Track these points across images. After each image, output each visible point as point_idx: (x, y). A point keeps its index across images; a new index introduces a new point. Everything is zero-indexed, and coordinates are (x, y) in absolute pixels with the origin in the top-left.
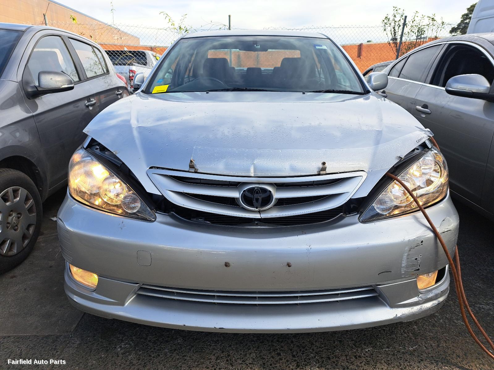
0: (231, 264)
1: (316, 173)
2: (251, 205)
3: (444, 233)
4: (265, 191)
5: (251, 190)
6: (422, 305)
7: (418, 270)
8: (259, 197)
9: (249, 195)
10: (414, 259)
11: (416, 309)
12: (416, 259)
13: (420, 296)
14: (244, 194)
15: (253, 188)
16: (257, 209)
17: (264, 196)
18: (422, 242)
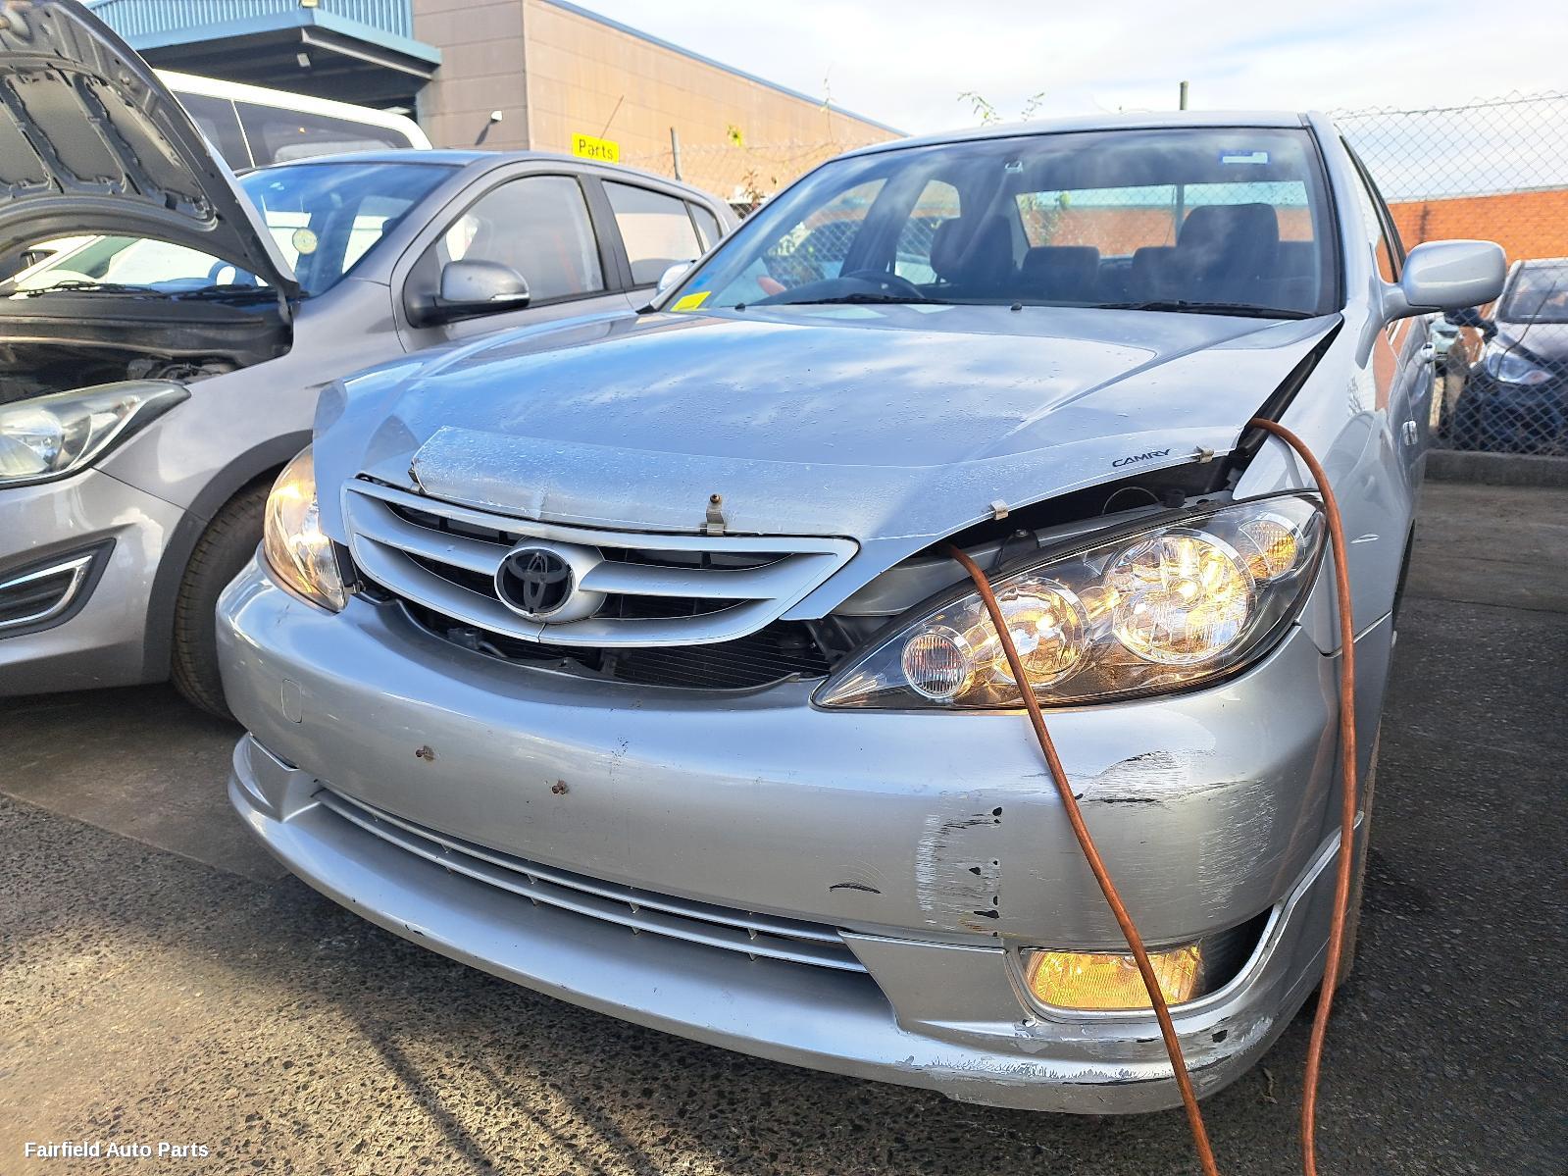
0: (437, 755)
1: (698, 529)
2: (519, 600)
3: (1110, 801)
4: (556, 564)
5: (524, 559)
6: (1035, 1062)
7: (993, 914)
8: (539, 581)
9: (516, 570)
10: (965, 866)
11: (998, 1065)
12: (976, 871)
13: (1028, 1025)
14: (507, 569)
15: (530, 554)
16: (532, 615)
17: (552, 578)
18: (997, 812)
